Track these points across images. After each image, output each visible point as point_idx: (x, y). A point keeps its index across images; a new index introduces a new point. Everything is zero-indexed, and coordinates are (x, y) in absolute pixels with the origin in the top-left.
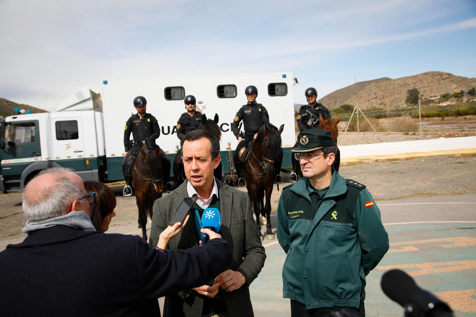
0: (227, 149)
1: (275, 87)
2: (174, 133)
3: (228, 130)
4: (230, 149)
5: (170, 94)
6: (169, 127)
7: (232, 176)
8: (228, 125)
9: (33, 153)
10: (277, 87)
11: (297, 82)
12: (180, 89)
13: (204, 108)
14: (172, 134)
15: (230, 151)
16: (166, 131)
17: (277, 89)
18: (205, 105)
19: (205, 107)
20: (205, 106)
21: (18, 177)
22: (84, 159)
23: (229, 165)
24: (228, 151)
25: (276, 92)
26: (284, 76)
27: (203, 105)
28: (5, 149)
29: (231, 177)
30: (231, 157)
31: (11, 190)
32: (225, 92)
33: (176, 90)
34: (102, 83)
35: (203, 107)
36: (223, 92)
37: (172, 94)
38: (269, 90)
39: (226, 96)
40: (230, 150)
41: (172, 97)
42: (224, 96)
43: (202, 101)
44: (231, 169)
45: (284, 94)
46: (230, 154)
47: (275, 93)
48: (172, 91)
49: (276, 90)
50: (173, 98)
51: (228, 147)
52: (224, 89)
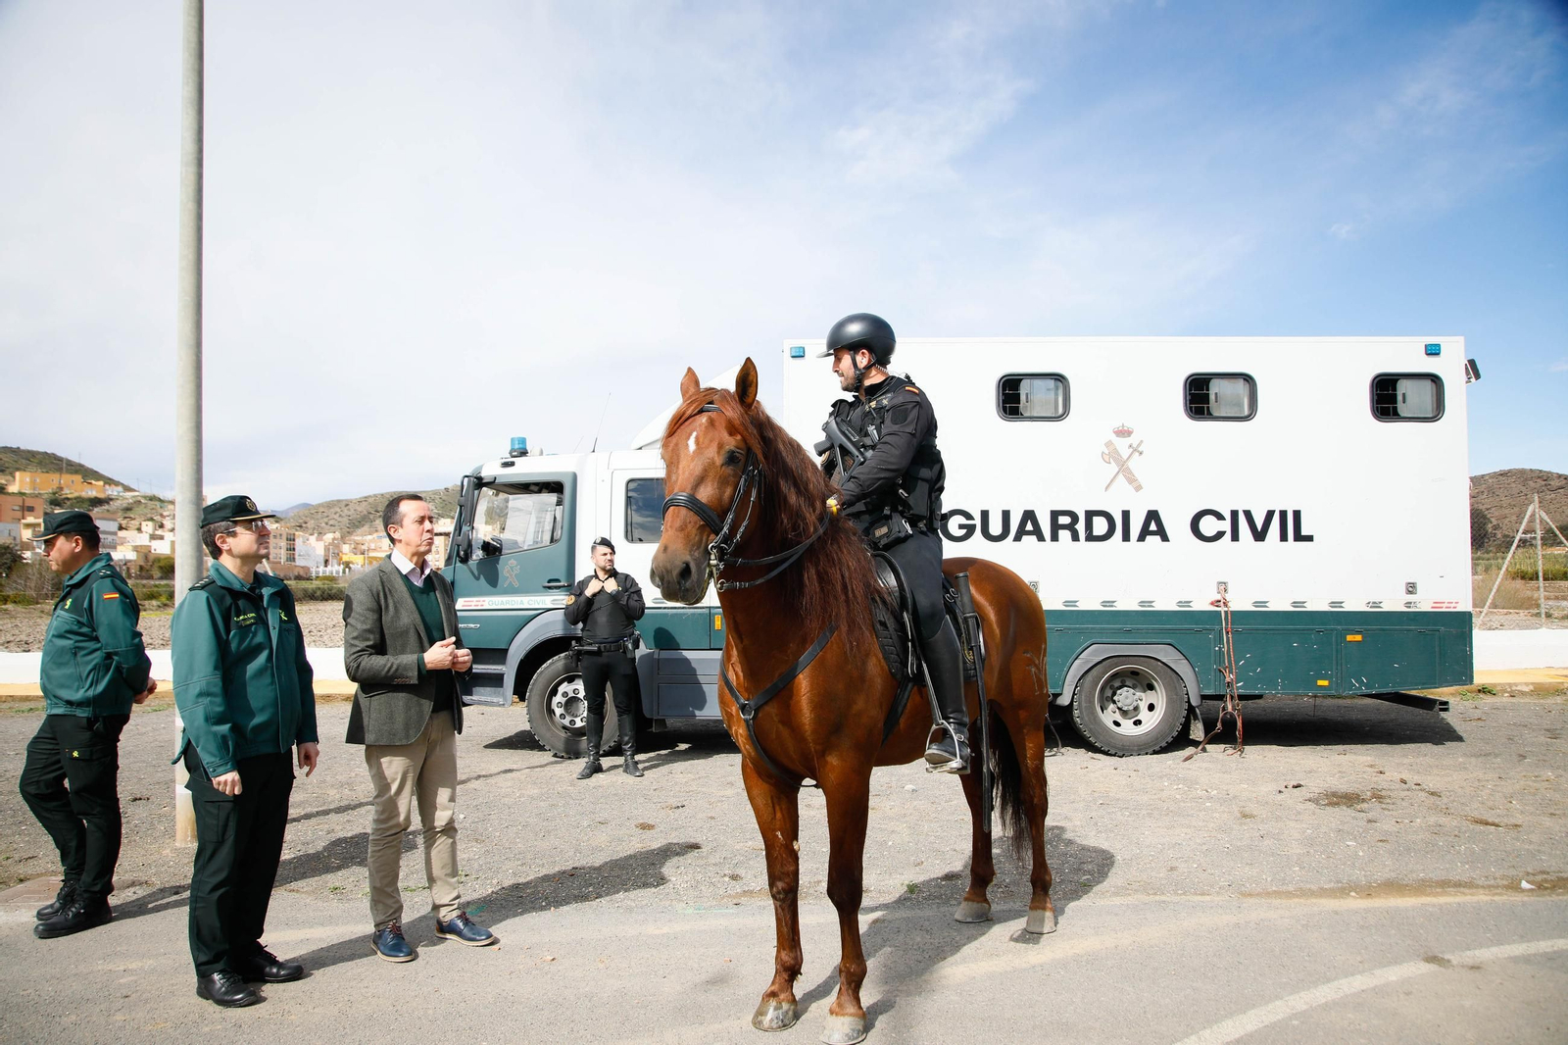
0: (1212, 604)
1: (1395, 389)
2: (1024, 537)
3: (1220, 535)
4: (1225, 604)
5: (1017, 398)
6: (1006, 515)
7: (1230, 708)
8: (1220, 517)
9: (549, 581)
10: (1403, 387)
11: (1477, 376)
12: (1051, 383)
13: (1137, 454)
14: (1017, 538)
15: (1226, 612)
16: (995, 528)
17: (1404, 395)
18: (1142, 441)
19: (1140, 449)
20: (1139, 445)
21: (500, 655)
22: (707, 611)
23: (1220, 661)
24: (1218, 613)
25: (1400, 406)
26: (1433, 351)
27: (1133, 440)
28: (470, 562)
29: (1224, 709)
30: (1227, 633)
31: (474, 698)
32: (1212, 397)
33: (1038, 383)
34: (787, 354)
35: (1131, 450)
36: (1206, 399)
37: (1023, 398)
38: (1376, 397)
39: (1215, 414)
40: (1226, 609)
41: (1021, 409)
42: (1209, 413)
43: (1129, 425)
44: (1228, 680)
45: (1431, 416)
46: (1227, 624)
47: (1395, 409)
48: (1024, 388)
49: (1400, 398)
50: (1025, 415)
51: (1219, 597)
52: (1208, 390)
